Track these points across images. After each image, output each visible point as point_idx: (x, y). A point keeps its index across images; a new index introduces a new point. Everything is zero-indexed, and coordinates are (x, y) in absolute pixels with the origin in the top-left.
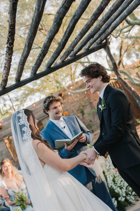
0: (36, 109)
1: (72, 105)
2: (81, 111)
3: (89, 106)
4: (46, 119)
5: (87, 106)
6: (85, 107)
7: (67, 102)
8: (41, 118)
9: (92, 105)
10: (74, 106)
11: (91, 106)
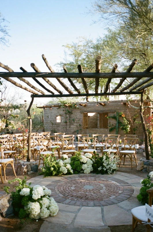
4: (111, 113)
6: (137, 117)
10: (131, 113)
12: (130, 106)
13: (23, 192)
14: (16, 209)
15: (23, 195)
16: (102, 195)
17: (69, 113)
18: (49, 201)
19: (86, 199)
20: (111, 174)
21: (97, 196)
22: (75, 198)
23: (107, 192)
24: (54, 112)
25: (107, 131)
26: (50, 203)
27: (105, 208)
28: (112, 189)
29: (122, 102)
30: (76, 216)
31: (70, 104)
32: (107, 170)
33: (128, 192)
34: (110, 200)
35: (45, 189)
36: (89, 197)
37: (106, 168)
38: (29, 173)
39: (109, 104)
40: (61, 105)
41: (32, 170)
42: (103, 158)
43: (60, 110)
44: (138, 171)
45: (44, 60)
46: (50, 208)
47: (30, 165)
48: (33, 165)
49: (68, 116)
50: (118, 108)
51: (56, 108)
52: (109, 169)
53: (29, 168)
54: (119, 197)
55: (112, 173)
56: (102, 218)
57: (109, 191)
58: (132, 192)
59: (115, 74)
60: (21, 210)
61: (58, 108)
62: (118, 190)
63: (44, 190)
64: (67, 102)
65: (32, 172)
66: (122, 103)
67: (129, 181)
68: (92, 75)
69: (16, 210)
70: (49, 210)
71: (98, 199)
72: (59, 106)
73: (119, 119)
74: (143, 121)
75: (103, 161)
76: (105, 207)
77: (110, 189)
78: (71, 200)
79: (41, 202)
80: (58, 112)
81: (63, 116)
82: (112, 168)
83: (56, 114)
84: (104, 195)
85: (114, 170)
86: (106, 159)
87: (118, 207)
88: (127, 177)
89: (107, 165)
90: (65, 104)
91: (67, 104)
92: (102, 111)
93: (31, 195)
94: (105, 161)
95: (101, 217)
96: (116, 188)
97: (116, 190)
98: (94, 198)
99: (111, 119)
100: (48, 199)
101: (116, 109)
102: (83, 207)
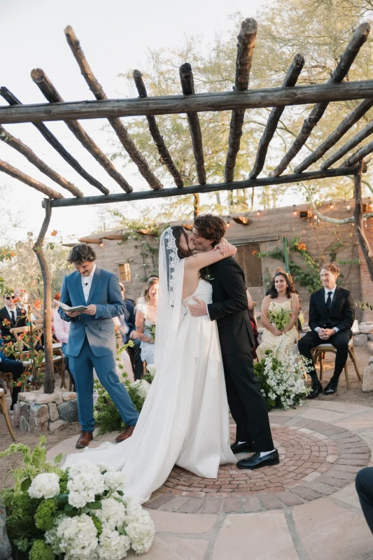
0: (259, 221)
1: (320, 237)
2: (331, 252)
3: (350, 249)
4: (267, 243)
5: (346, 247)
6: (340, 248)
7: (314, 228)
8: (262, 238)
9: (355, 249)
10: (323, 240)
11: (353, 251)
12: (318, 218)
13: (37, 488)
14: (19, 543)
15: (39, 497)
16: (279, 474)
17: (153, 253)
18: (124, 509)
19: (234, 491)
20: (293, 407)
21: (266, 479)
22: (198, 489)
23: (293, 462)
24: (110, 254)
25: (262, 292)
26: (126, 512)
27: (297, 512)
28: (306, 452)
29: (294, 211)
30: (211, 546)
31: (152, 229)
32: (279, 397)
33: (356, 456)
34: (305, 486)
35: (105, 471)
36: (242, 482)
37: (274, 392)
38: (53, 426)
39: (262, 219)
40: (128, 234)
41: (60, 418)
42: (265, 366)
43: (126, 246)
44: (367, 392)
45: (74, 45)
46: (126, 529)
47: (54, 402)
48: (64, 401)
49: (149, 261)
50: (286, 227)
51: (115, 242)
52: (284, 395)
53: (51, 411)
54: (332, 473)
55: (294, 404)
56: (296, 545)
57: (297, 458)
58: (366, 456)
59: (295, 91)
60: (37, 544)
61: (120, 241)
62: (323, 454)
63: (103, 473)
64: (146, 223)
65: (61, 422)
66: (295, 213)
67: (350, 425)
68: (225, 97)
69: (19, 548)
70: (126, 534)
71: (271, 485)
72: (124, 236)
73: (290, 257)
74: (368, 251)
75: (265, 373)
76: (296, 508)
77: (300, 452)
78: (187, 498)
79: (98, 513)
80: (123, 253)
81: (136, 263)
82: (294, 389)
83: (116, 260)
84: (284, 473)
85: (299, 397)
86: (274, 368)
87: (336, 504)
88: (340, 412)
89: (278, 384)
90: (138, 229)
91: (145, 228)
92: (243, 240)
93: (64, 495)
94: (271, 373)
95: (291, 543)
96: (316, 448)
97: (317, 454)
98: (257, 484)
99: (270, 260)
100: (120, 501)
101: (281, 231)
102: (228, 516)
